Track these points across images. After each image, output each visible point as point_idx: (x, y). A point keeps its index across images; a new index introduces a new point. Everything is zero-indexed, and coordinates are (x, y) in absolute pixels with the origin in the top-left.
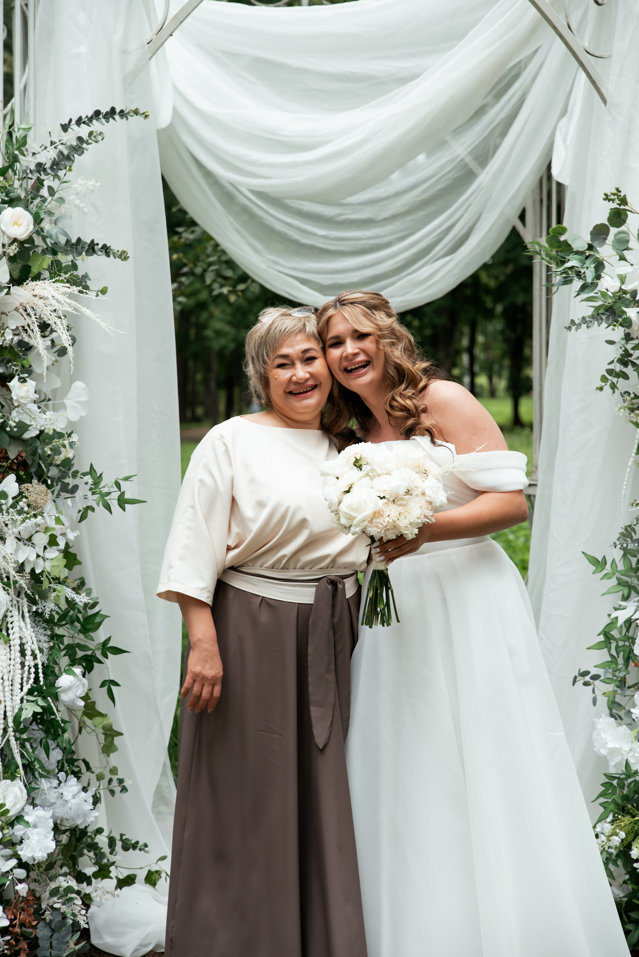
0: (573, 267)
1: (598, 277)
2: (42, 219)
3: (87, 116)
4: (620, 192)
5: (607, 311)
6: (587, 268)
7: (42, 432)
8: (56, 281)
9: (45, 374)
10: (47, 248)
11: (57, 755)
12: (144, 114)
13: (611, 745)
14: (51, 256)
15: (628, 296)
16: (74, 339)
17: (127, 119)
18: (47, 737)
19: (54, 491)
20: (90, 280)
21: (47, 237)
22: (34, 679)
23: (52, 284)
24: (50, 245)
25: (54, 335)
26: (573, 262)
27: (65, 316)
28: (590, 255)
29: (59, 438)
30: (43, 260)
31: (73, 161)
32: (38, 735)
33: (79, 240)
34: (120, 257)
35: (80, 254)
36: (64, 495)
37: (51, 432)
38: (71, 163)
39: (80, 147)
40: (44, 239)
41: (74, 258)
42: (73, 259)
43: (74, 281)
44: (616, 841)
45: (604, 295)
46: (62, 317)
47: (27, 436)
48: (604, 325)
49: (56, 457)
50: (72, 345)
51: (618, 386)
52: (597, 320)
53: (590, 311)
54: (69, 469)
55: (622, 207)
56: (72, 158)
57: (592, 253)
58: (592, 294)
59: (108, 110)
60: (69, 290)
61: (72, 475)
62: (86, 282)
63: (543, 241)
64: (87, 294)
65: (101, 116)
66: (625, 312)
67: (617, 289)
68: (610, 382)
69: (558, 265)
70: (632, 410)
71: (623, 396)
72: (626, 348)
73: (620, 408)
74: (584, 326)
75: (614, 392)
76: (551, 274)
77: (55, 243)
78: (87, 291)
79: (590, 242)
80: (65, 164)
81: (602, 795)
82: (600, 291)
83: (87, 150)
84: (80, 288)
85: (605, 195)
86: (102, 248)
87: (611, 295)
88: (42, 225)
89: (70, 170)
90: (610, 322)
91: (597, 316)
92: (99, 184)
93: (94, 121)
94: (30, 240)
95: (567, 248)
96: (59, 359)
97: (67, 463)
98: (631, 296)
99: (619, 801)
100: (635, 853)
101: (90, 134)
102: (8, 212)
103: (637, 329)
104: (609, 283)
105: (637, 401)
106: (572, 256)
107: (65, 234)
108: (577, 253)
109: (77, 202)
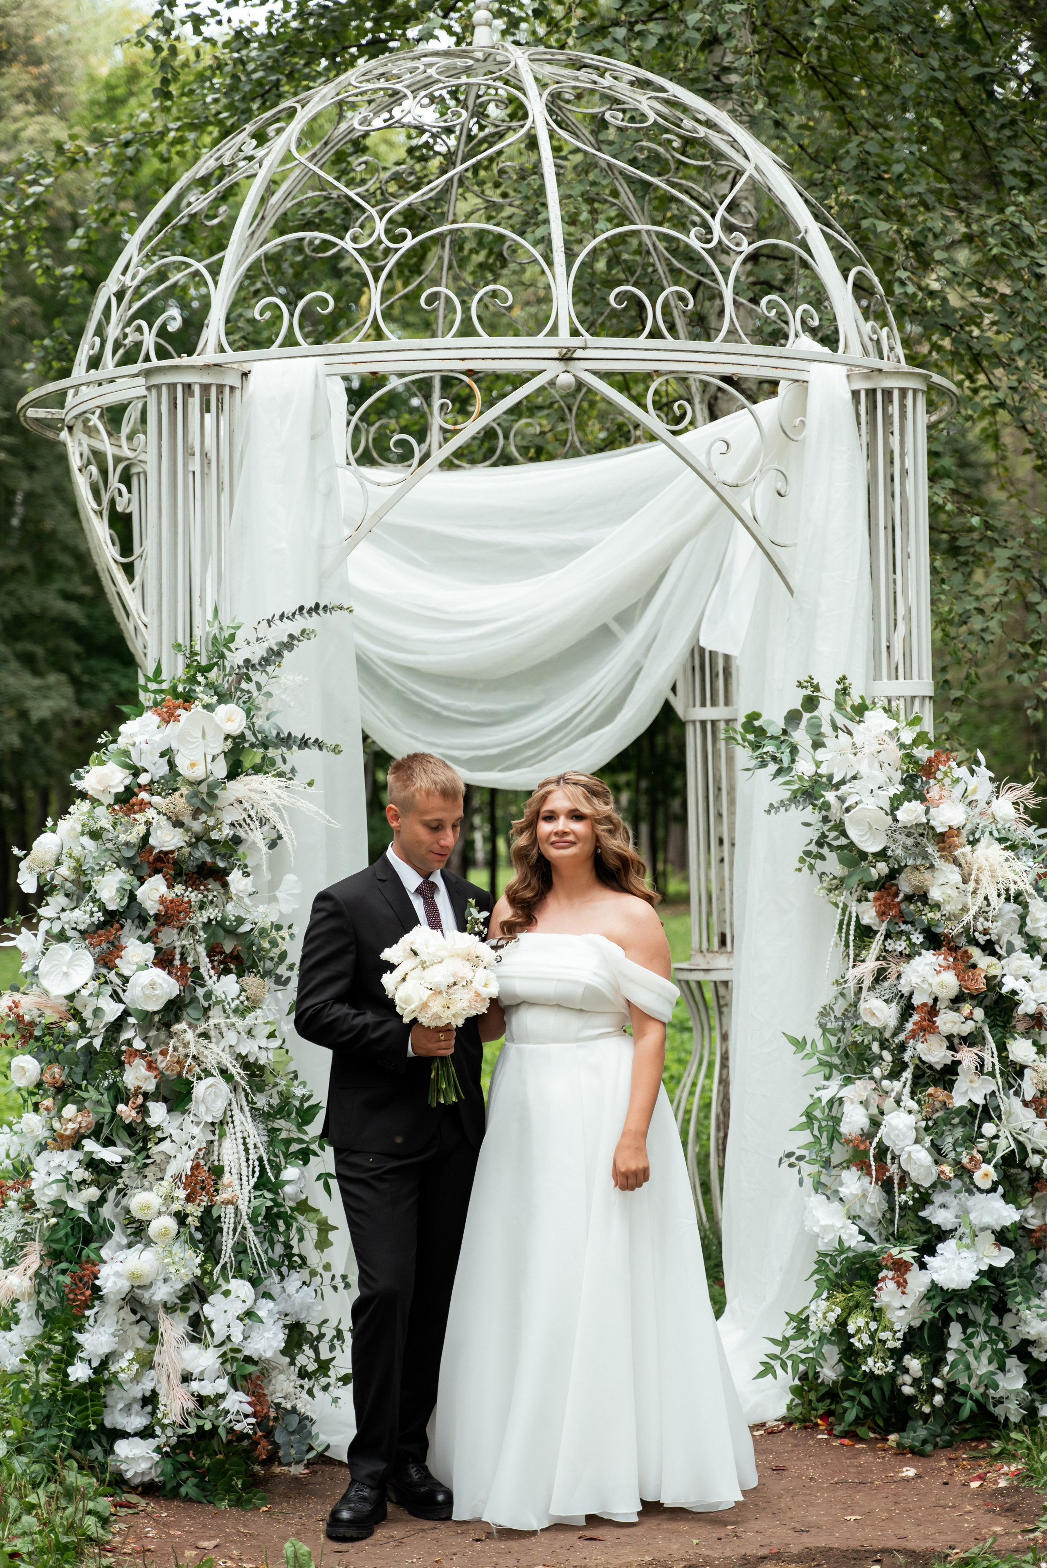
0: (768, 752)
1: (794, 761)
2: (254, 715)
3: (290, 612)
4: (813, 679)
5: (804, 794)
6: (783, 752)
7: (256, 925)
8: (268, 775)
10: (258, 743)
11: (279, 1249)
12: (348, 609)
13: (823, 1222)
14: (263, 751)
15: (824, 780)
17: (330, 613)
18: (271, 1231)
19: (268, 982)
20: (298, 772)
21: (259, 731)
22: (260, 1172)
23: (264, 778)
24: (261, 739)
26: (770, 748)
28: (785, 740)
29: (275, 931)
30: (256, 754)
31: (283, 657)
33: (290, 734)
34: (334, 750)
35: (290, 748)
36: (276, 987)
37: (268, 925)
38: (280, 659)
39: (291, 644)
40: (256, 734)
41: (285, 752)
42: (283, 753)
44: (832, 1317)
45: (801, 778)
47: (243, 929)
48: (801, 807)
49: (271, 950)
51: (816, 867)
52: (795, 803)
53: (788, 794)
54: (285, 962)
55: (814, 693)
56: (282, 654)
57: (787, 738)
58: (788, 778)
59: (312, 605)
61: (287, 967)
65: (306, 612)
66: (821, 796)
67: (812, 773)
68: (807, 863)
69: (753, 750)
70: (831, 891)
71: (821, 878)
72: (823, 831)
73: (819, 889)
74: (782, 809)
75: (813, 873)
77: (267, 737)
79: (784, 728)
80: (274, 660)
81: (816, 1272)
82: (797, 774)
83: (298, 647)
85: (798, 682)
86: (315, 742)
87: (808, 778)
88: (255, 720)
89: (279, 666)
90: (808, 805)
91: (793, 799)
93: (298, 617)
94: (242, 736)
95: (762, 733)
98: (828, 780)
99: (833, 1278)
100: (851, 1328)
101: (303, 632)
102: (222, 710)
103: (836, 813)
104: (804, 767)
105: (835, 882)
106: (766, 742)
107: (278, 728)
108: (772, 738)
109: (283, 696)
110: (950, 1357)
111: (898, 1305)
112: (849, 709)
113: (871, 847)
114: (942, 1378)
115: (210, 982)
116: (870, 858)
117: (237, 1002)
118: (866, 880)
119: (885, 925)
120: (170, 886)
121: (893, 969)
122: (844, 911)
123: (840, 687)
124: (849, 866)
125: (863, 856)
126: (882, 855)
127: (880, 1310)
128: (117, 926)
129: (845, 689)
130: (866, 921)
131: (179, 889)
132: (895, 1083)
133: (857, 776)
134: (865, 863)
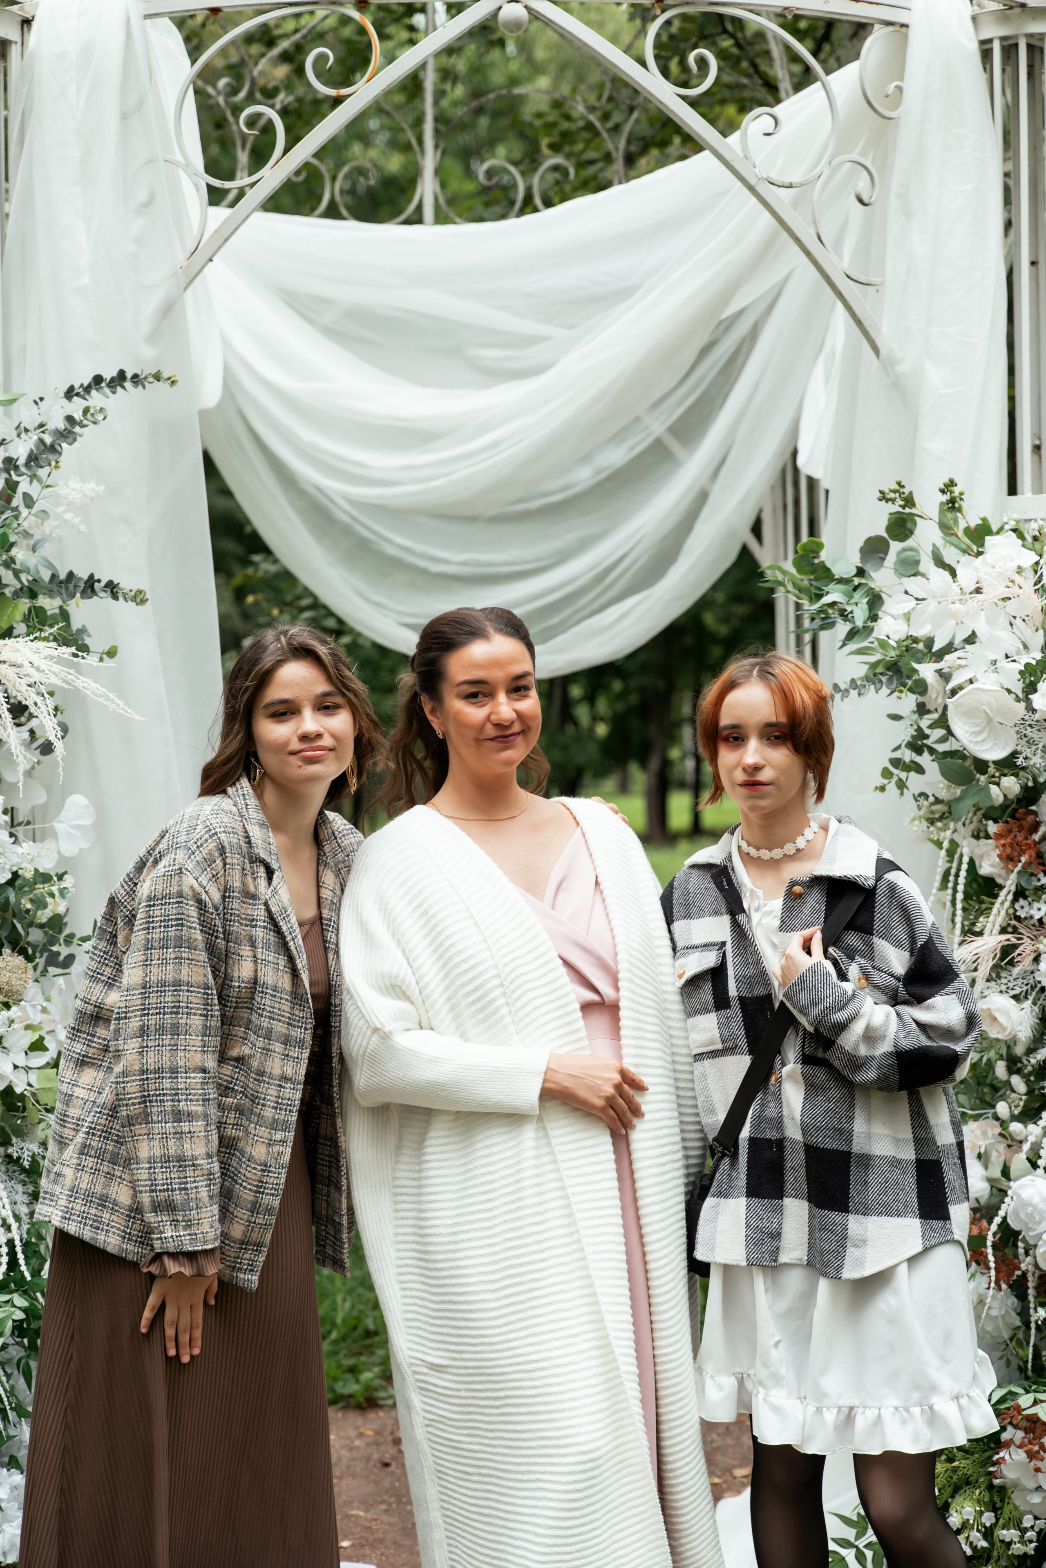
0: (834, 603)
1: (874, 618)
2: (12, 545)
3: (82, 385)
4: (903, 487)
5: (888, 669)
6: (856, 604)
7: (15, 875)
8: (36, 638)
9: (20, 784)
10: (21, 589)
12: (169, 379)
14: (27, 601)
15: (921, 646)
16: (65, 729)
17: (144, 387)
18: (28, 1357)
19: (37, 965)
20: (89, 636)
21: (21, 571)
22: (8, 1264)
23: (29, 643)
24: (26, 583)
25: (34, 723)
26: (834, 595)
27: (51, 694)
28: (860, 585)
29: (44, 882)
30: (16, 606)
31: (60, 454)
32: (14, 1353)
33: (71, 575)
34: (134, 599)
35: (73, 596)
36: (52, 970)
37: (29, 874)
38: (56, 456)
39: (70, 432)
40: (16, 574)
41: (64, 602)
42: (61, 603)
43: (64, 638)
45: (883, 644)
46: (46, 695)
48: (885, 691)
49: (39, 913)
50: (63, 737)
51: (908, 784)
52: (874, 683)
53: (863, 670)
54: (60, 931)
55: (907, 510)
56: (58, 448)
57: (863, 581)
58: (865, 644)
59: (115, 374)
60: (56, 653)
61: (65, 941)
62: (83, 640)
63: (789, 566)
64: (83, 658)
65: (103, 384)
66: (915, 671)
67: (903, 637)
68: (895, 778)
69: (811, 601)
70: (932, 822)
71: (917, 801)
72: (919, 727)
73: (914, 819)
74: (854, 693)
75: (902, 794)
76: (802, 615)
77: (34, 580)
78: (85, 655)
79: (860, 565)
80: (47, 458)
82: (877, 639)
83: (81, 436)
84: (73, 649)
85: (881, 492)
86: (106, 586)
87: (895, 645)
88: (14, 552)
89: (57, 467)
90: (894, 686)
91: (873, 677)
92: (102, 488)
93: (94, 392)
95: (824, 574)
96: (43, 758)
97: (56, 923)
98: (925, 646)
101: (86, 411)
103: (935, 697)
104: (892, 628)
106: (832, 586)
107: (50, 565)
108: (841, 581)
109: (69, 516)
111: (1032, 1485)
112: (960, 534)
113: (993, 753)
116: (992, 770)
118: (984, 805)
119: (1013, 876)
121: (1027, 947)
122: (951, 853)
123: (945, 497)
124: (958, 783)
125: (981, 766)
126: (1009, 765)
127: (1002, 1489)
130: (986, 869)
132: (1031, 1127)
133: (971, 639)
134: (983, 778)
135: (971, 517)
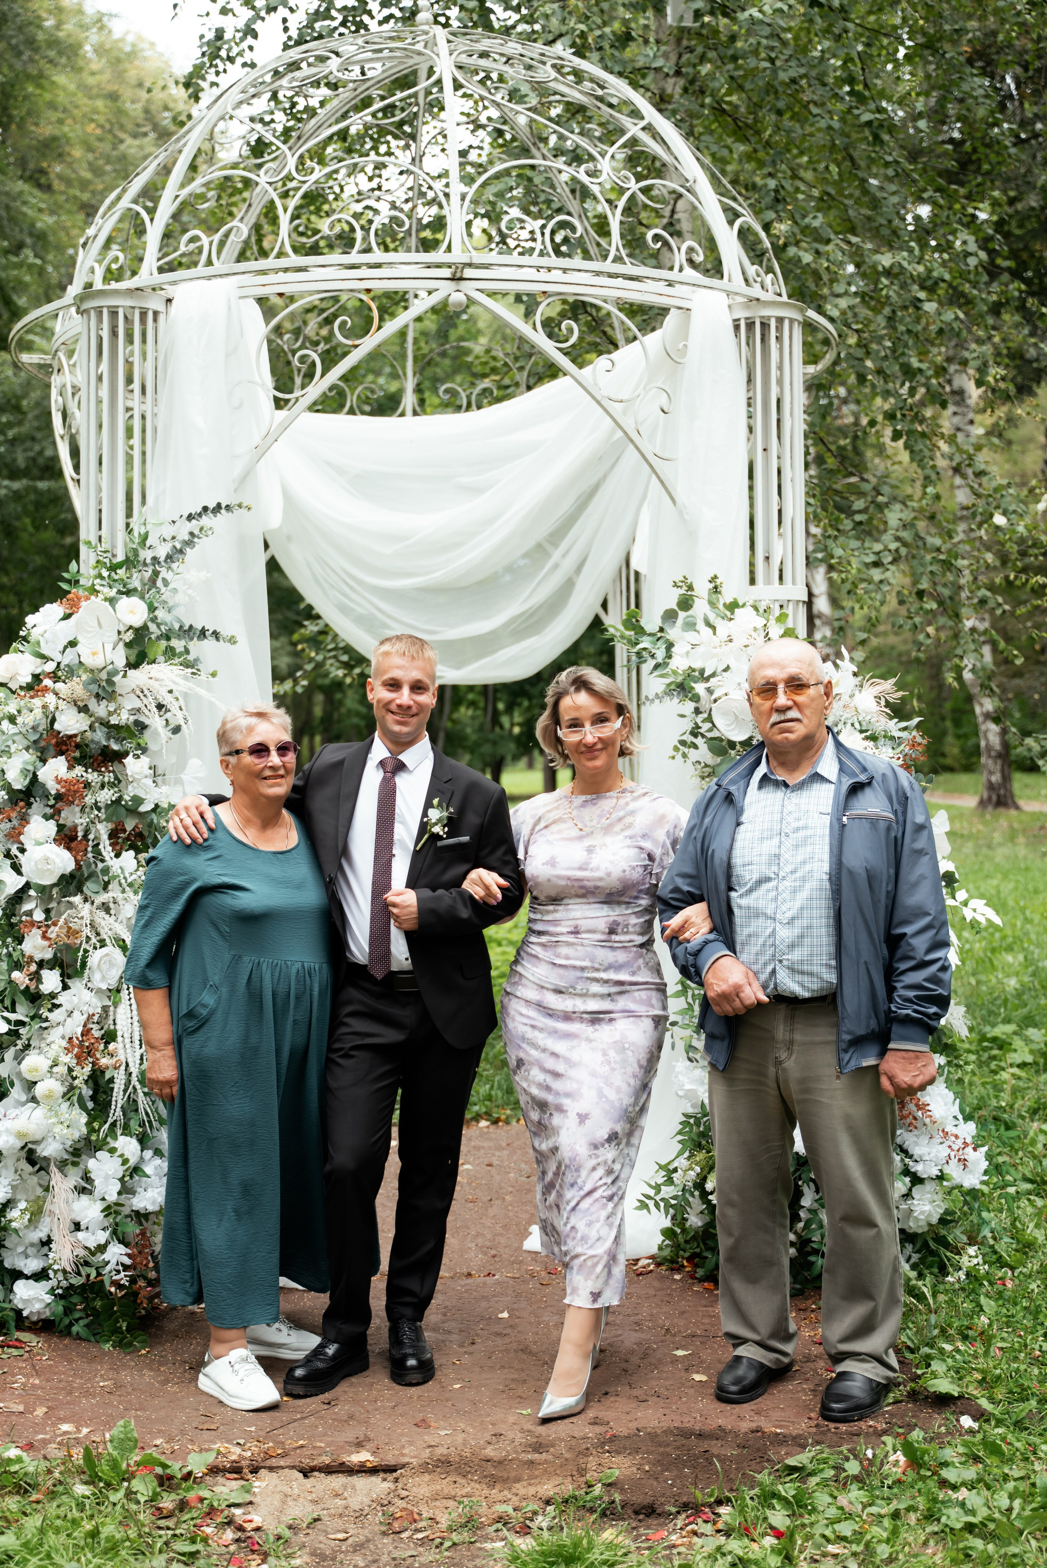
0: (645, 649)
1: (669, 657)
2: (156, 608)
3: (197, 512)
4: (687, 579)
5: (678, 687)
6: (659, 649)
7: (157, 805)
8: (170, 664)
10: (161, 635)
12: (247, 507)
13: (687, 1087)
14: (165, 642)
15: (697, 673)
16: (187, 719)
17: (232, 512)
20: (201, 663)
21: (161, 624)
23: (167, 667)
24: (164, 631)
25: (170, 714)
26: (646, 643)
28: (661, 637)
30: (159, 645)
31: (185, 554)
33: (191, 626)
34: (230, 641)
35: (192, 639)
38: (183, 556)
39: (192, 542)
40: (158, 626)
41: (187, 643)
42: (185, 644)
43: (187, 664)
44: (693, 1175)
45: (675, 673)
47: (143, 809)
51: (689, 755)
52: (669, 695)
53: (663, 687)
55: (689, 593)
56: (184, 551)
57: (663, 635)
58: (664, 672)
59: (215, 505)
60: (182, 672)
62: (198, 665)
63: (622, 626)
64: (199, 676)
65: (209, 512)
66: (694, 688)
67: (686, 668)
68: (681, 752)
69: (634, 647)
70: (703, 778)
71: (694, 765)
72: (696, 722)
73: (692, 777)
74: (657, 701)
75: (685, 761)
76: (630, 654)
77: (169, 629)
78: (199, 673)
79: (661, 625)
80: (178, 557)
81: (680, 1132)
82: (671, 669)
83: (197, 543)
84: (192, 671)
85: (674, 581)
86: (213, 633)
87: (682, 672)
88: (157, 613)
89: (182, 562)
90: (681, 697)
91: (669, 692)
92: (210, 575)
93: (203, 517)
94: (145, 627)
95: (640, 630)
96: (174, 736)
98: (699, 673)
99: (695, 1138)
100: (709, 1186)
101: (201, 529)
102: (124, 602)
103: (705, 704)
104: (679, 663)
105: (707, 770)
106: (645, 638)
107: (180, 621)
108: (650, 635)
109: (190, 592)
110: (802, 1214)
112: (721, 607)
113: (738, 737)
114: (796, 1233)
115: (107, 858)
116: (738, 747)
117: (134, 877)
120: (71, 768)
123: (712, 585)
124: (719, 755)
125: (732, 745)
128: (22, 804)
129: (716, 587)
131: (79, 770)
133: (727, 669)
134: (733, 752)
135: (727, 597)
